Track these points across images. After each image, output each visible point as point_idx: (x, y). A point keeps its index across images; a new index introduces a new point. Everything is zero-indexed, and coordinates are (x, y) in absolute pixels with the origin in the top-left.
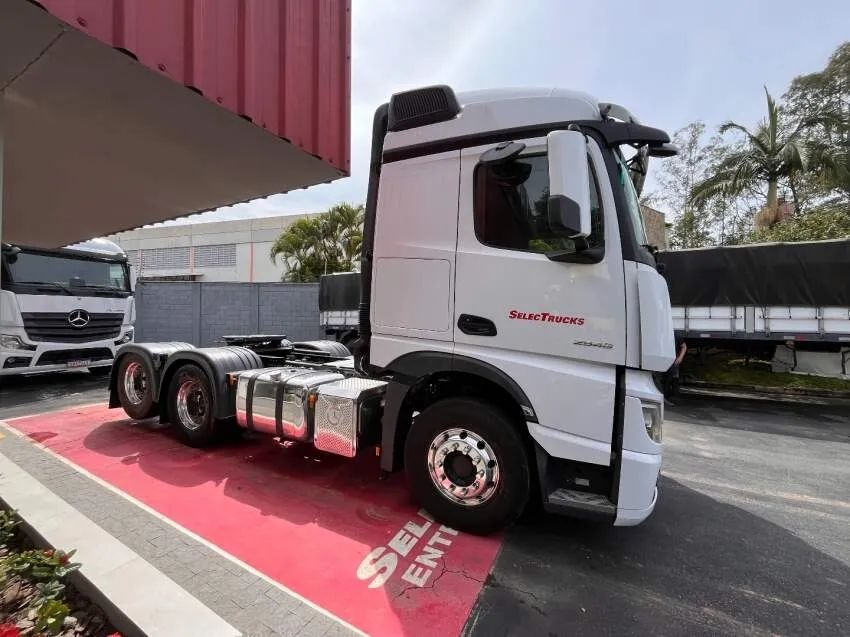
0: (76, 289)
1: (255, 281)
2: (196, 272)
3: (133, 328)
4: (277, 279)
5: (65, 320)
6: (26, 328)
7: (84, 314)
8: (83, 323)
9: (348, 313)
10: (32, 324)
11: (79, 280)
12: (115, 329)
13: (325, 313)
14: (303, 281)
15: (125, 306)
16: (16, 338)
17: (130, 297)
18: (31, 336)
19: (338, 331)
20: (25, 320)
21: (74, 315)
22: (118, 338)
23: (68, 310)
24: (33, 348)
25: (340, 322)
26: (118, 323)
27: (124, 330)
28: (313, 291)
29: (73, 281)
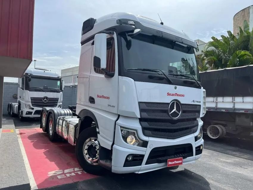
0: (45, 90)
5: (42, 100)
6: (32, 102)
7: (47, 98)
8: (46, 101)
10: (33, 101)
11: (46, 87)
12: (56, 104)
15: (59, 96)
16: (29, 106)
18: (33, 105)
20: (31, 100)
21: (44, 98)
23: (42, 96)
24: (33, 109)
26: (56, 101)
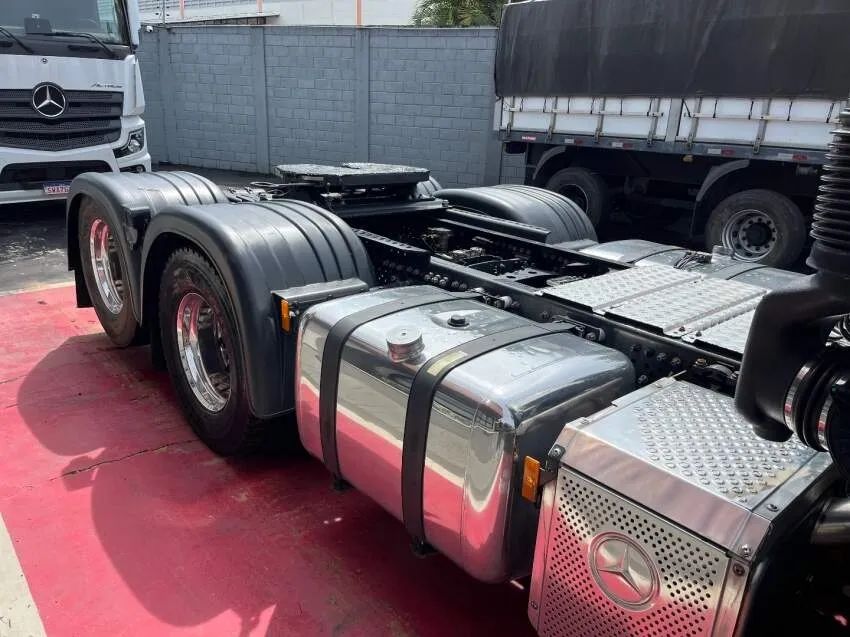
1: (365, 23)
2: (267, 10)
3: (141, 122)
4: (406, 20)
7: (56, 92)
9: (563, 103)
12: (113, 124)
13: (508, 101)
14: (457, 22)
17: (130, 57)
19: (531, 145)
21: (40, 95)
22: (119, 144)
25: (542, 124)
26: (114, 111)
27: (127, 126)
28: (479, 46)
29: (29, 22)
